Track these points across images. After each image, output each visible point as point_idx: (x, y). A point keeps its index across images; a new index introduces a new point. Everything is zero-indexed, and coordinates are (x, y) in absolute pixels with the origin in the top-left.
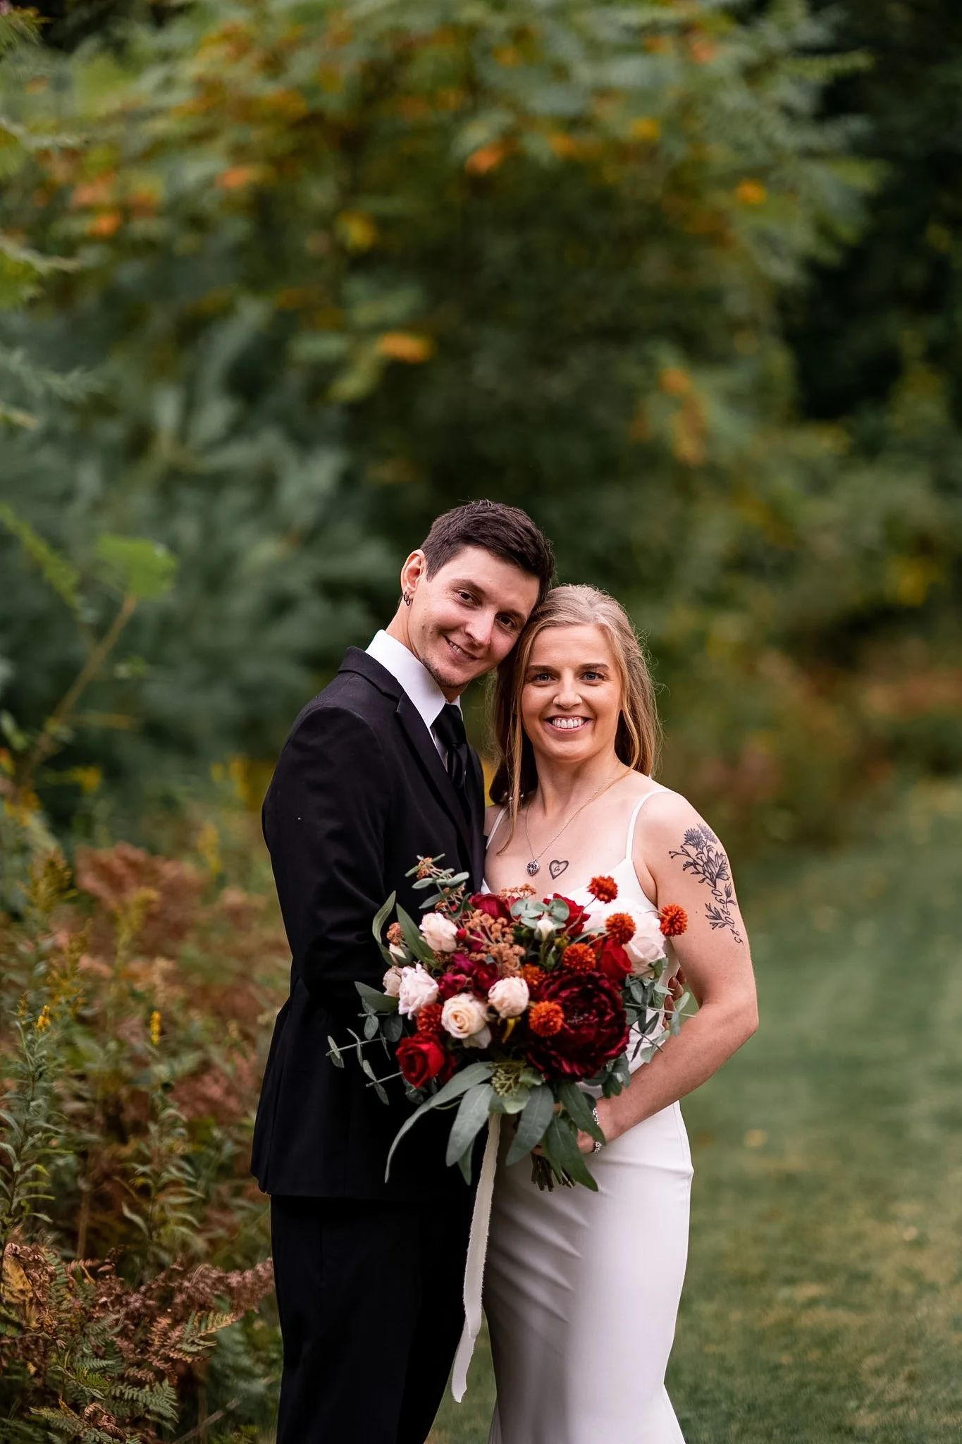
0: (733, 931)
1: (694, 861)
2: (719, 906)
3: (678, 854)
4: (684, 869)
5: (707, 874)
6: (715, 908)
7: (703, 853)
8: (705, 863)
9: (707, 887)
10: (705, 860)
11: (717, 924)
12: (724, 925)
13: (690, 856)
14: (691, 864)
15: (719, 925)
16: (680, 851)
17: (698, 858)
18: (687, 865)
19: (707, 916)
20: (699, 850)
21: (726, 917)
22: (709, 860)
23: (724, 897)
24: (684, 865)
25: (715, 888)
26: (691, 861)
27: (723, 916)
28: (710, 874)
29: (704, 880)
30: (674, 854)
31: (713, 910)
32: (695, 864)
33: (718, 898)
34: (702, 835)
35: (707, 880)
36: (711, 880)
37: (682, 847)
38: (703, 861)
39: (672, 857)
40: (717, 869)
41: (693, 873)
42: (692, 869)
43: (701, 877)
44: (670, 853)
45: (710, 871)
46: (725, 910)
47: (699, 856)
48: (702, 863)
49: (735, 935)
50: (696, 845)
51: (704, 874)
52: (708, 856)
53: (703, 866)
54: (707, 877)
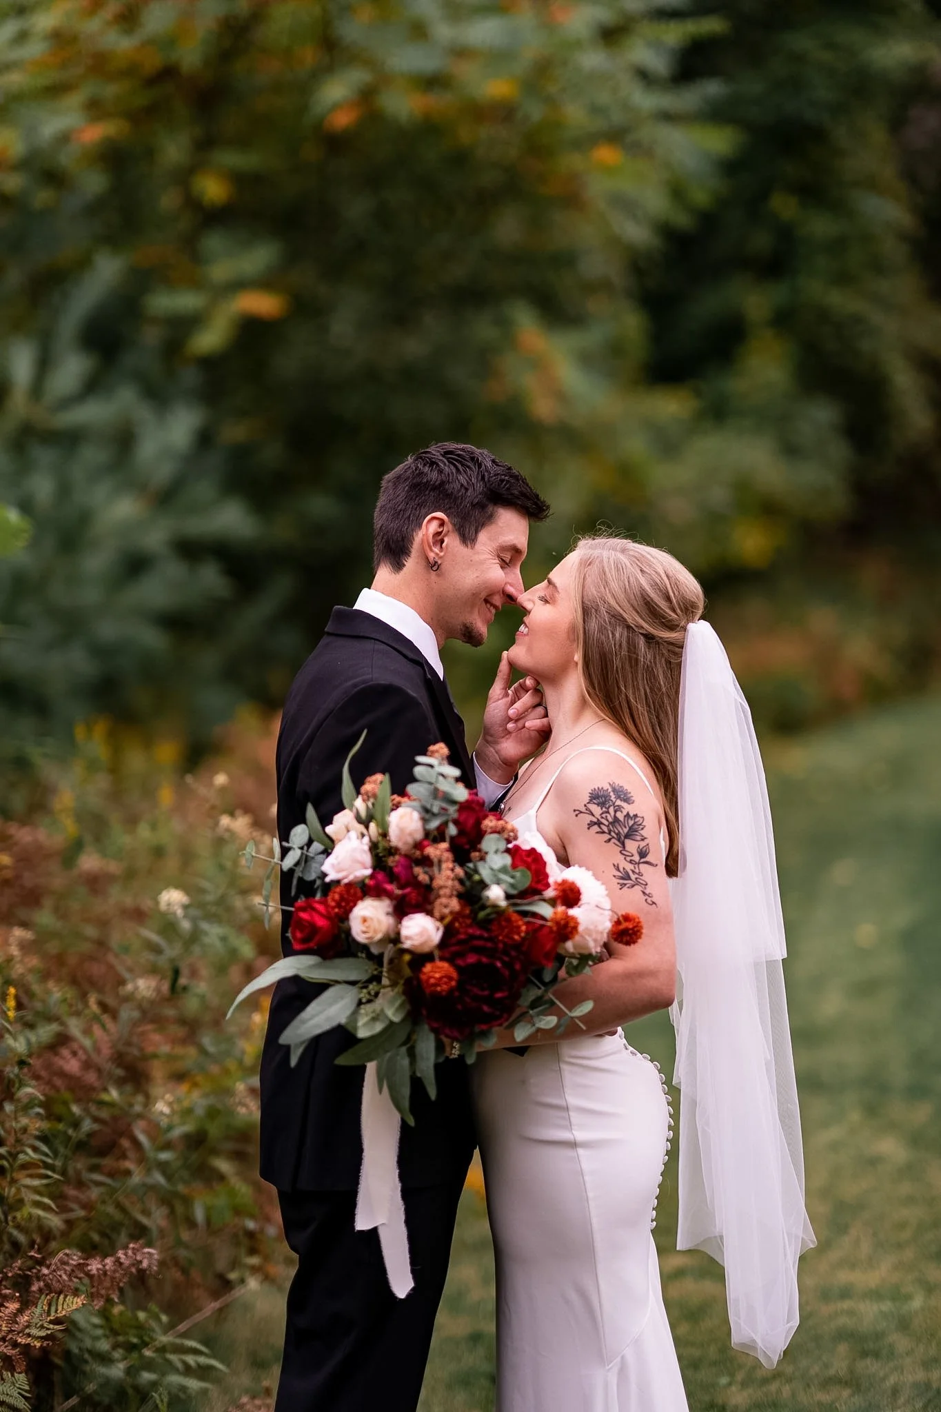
0: (644, 893)
1: (598, 820)
2: (629, 867)
3: (581, 812)
4: (589, 828)
5: (613, 834)
6: (624, 869)
7: (608, 812)
8: (611, 823)
9: (614, 848)
10: (610, 820)
11: (625, 884)
12: (633, 886)
13: (593, 815)
14: (595, 823)
15: (628, 885)
16: (583, 809)
17: (602, 818)
18: (591, 824)
19: (614, 876)
20: (604, 809)
21: (636, 879)
22: (616, 820)
23: (636, 858)
24: (588, 824)
25: (624, 847)
26: (595, 820)
27: (633, 877)
28: (617, 834)
29: (610, 840)
30: (578, 813)
31: (621, 870)
32: (599, 823)
33: (628, 859)
34: (612, 794)
35: (613, 840)
36: (619, 841)
37: (585, 806)
38: (608, 821)
39: (577, 815)
40: (626, 830)
41: (597, 833)
42: (596, 828)
43: (607, 837)
44: (575, 811)
45: (617, 831)
46: (637, 871)
47: (604, 815)
48: (606, 823)
49: (647, 897)
50: (602, 805)
51: (610, 834)
52: (615, 816)
53: (608, 826)
54: (613, 837)
